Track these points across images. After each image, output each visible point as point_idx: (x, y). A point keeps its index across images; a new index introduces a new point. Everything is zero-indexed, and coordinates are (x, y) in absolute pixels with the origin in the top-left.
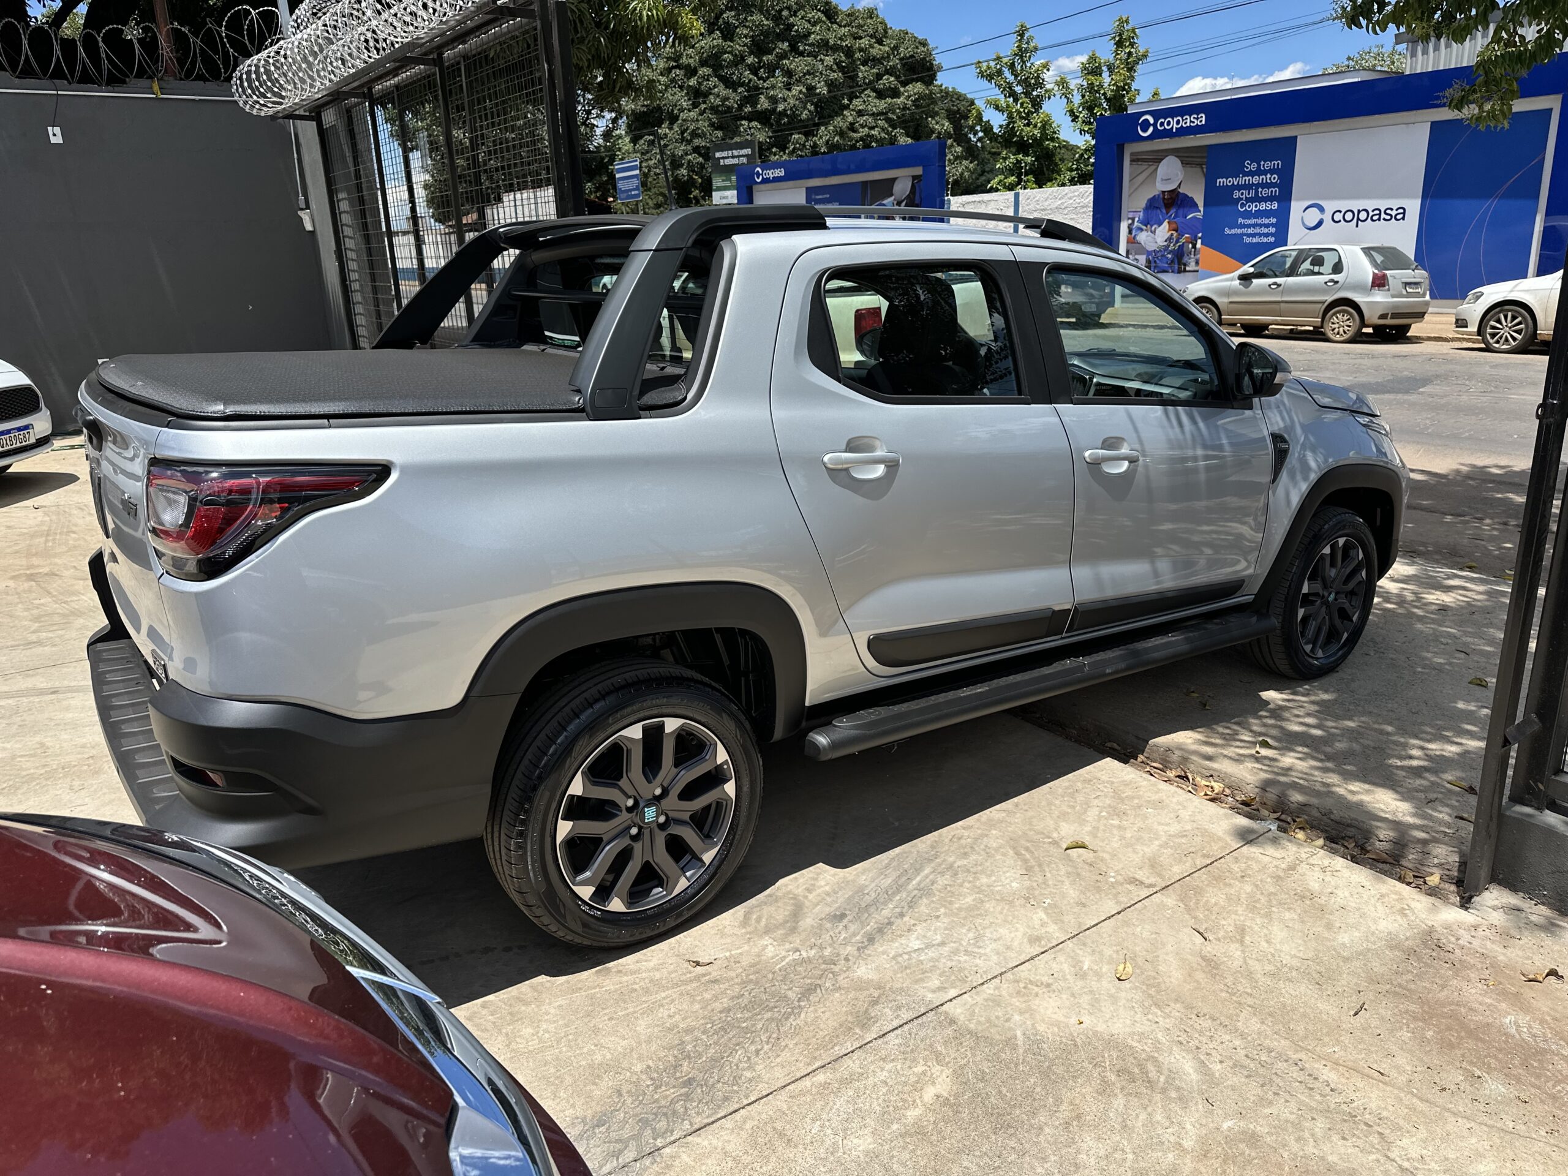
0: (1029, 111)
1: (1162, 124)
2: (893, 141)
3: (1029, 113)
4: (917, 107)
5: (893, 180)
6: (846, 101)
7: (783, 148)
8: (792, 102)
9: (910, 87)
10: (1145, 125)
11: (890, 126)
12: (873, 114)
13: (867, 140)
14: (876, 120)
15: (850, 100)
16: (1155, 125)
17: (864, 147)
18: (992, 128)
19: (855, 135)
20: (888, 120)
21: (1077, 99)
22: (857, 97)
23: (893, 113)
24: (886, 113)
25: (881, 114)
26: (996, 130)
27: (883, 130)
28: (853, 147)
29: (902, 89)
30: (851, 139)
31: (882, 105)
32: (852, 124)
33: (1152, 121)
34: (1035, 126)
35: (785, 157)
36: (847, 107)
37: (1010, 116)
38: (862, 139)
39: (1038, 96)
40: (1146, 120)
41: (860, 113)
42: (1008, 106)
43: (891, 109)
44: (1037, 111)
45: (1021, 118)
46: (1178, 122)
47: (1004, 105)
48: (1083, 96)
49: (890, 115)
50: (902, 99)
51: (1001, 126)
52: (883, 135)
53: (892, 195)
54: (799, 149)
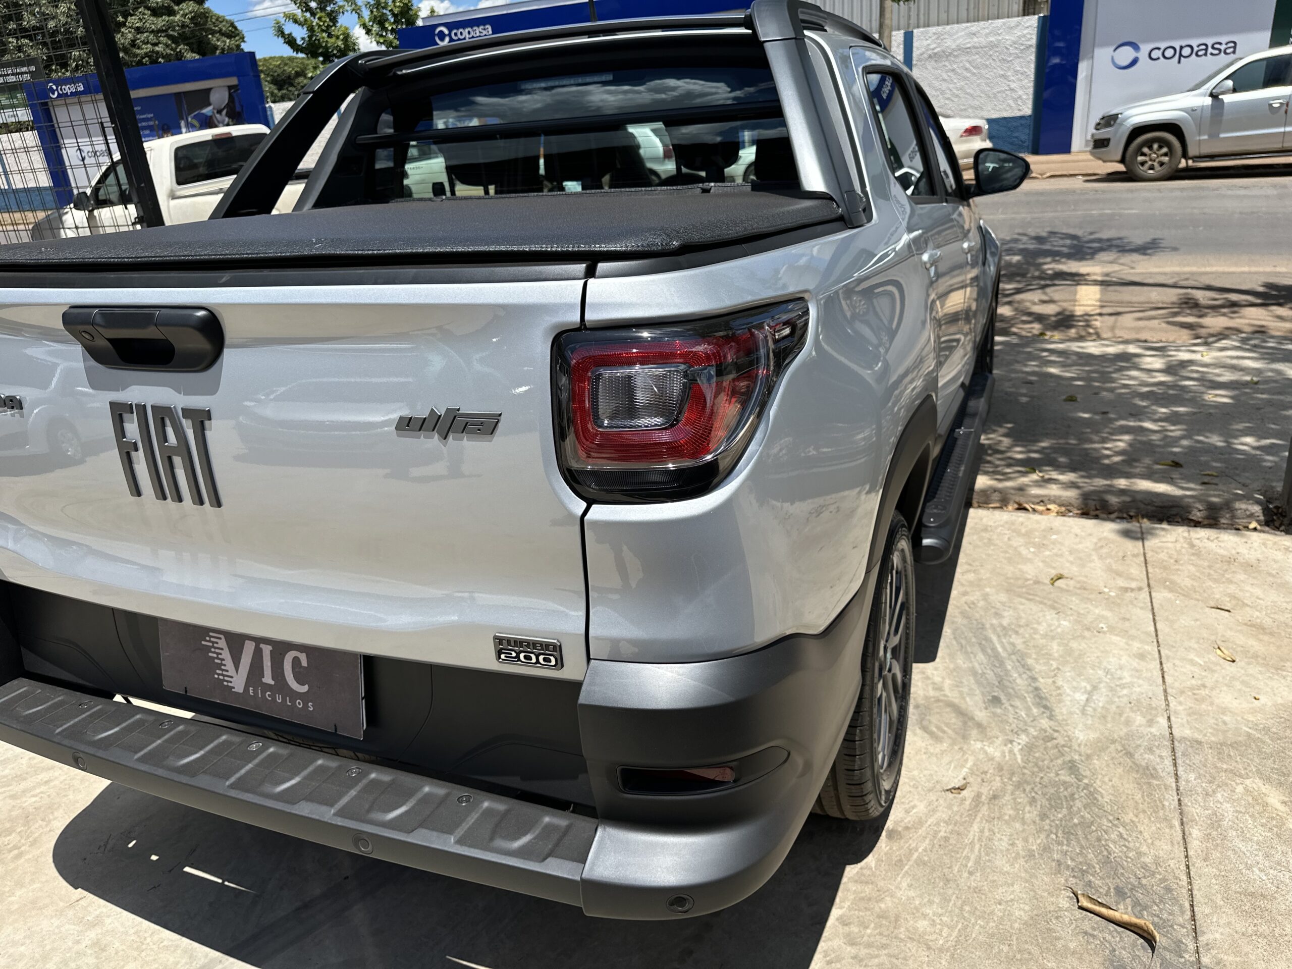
0: (328, 25)
1: (456, 34)
2: (179, 56)
3: (328, 27)
4: (196, 24)
5: (208, 91)
6: (121, 19)
7: (64, 65)
8: (63, 19)
9: (183, 5)
10: (442, 36)
11: (173, 42)
12: (153, 31)
13: (153, 57)
14: (158, 38)
15: (125, 17)
16: (450, 35)
17: (151, 63)
18: (295, 40)
19: (138, 51)
20: (169, 37)
21: (366, 14)
22: (132, 15)
23: (174, 30)
24: (166, 31)
25: (160, 31)
26: (299, 42)
27: (167, 46)
28: (140, 63)
29: (176, 8)
30: (136, 55)
31: (161, 22)
32: (133, 41)
33: (446, 32)
34: (338, 37)
35: (68, 74)
36: (123, 24)
37: (311, 29)
38: (146, 55)
39: (332, 11)
40: (441, 32)
41: (139, 30)
42: (306, 20)
43: (170, 26)
44: (334, 25)
45: (323, 31)
46: (469, 33)
47: (302, 19)
48: (372, 12)
49: (171, 33)
50: (178, 17)
51: (303, 39)
52: (169, 51)
53: (209, 104)
54: (83, 66)
